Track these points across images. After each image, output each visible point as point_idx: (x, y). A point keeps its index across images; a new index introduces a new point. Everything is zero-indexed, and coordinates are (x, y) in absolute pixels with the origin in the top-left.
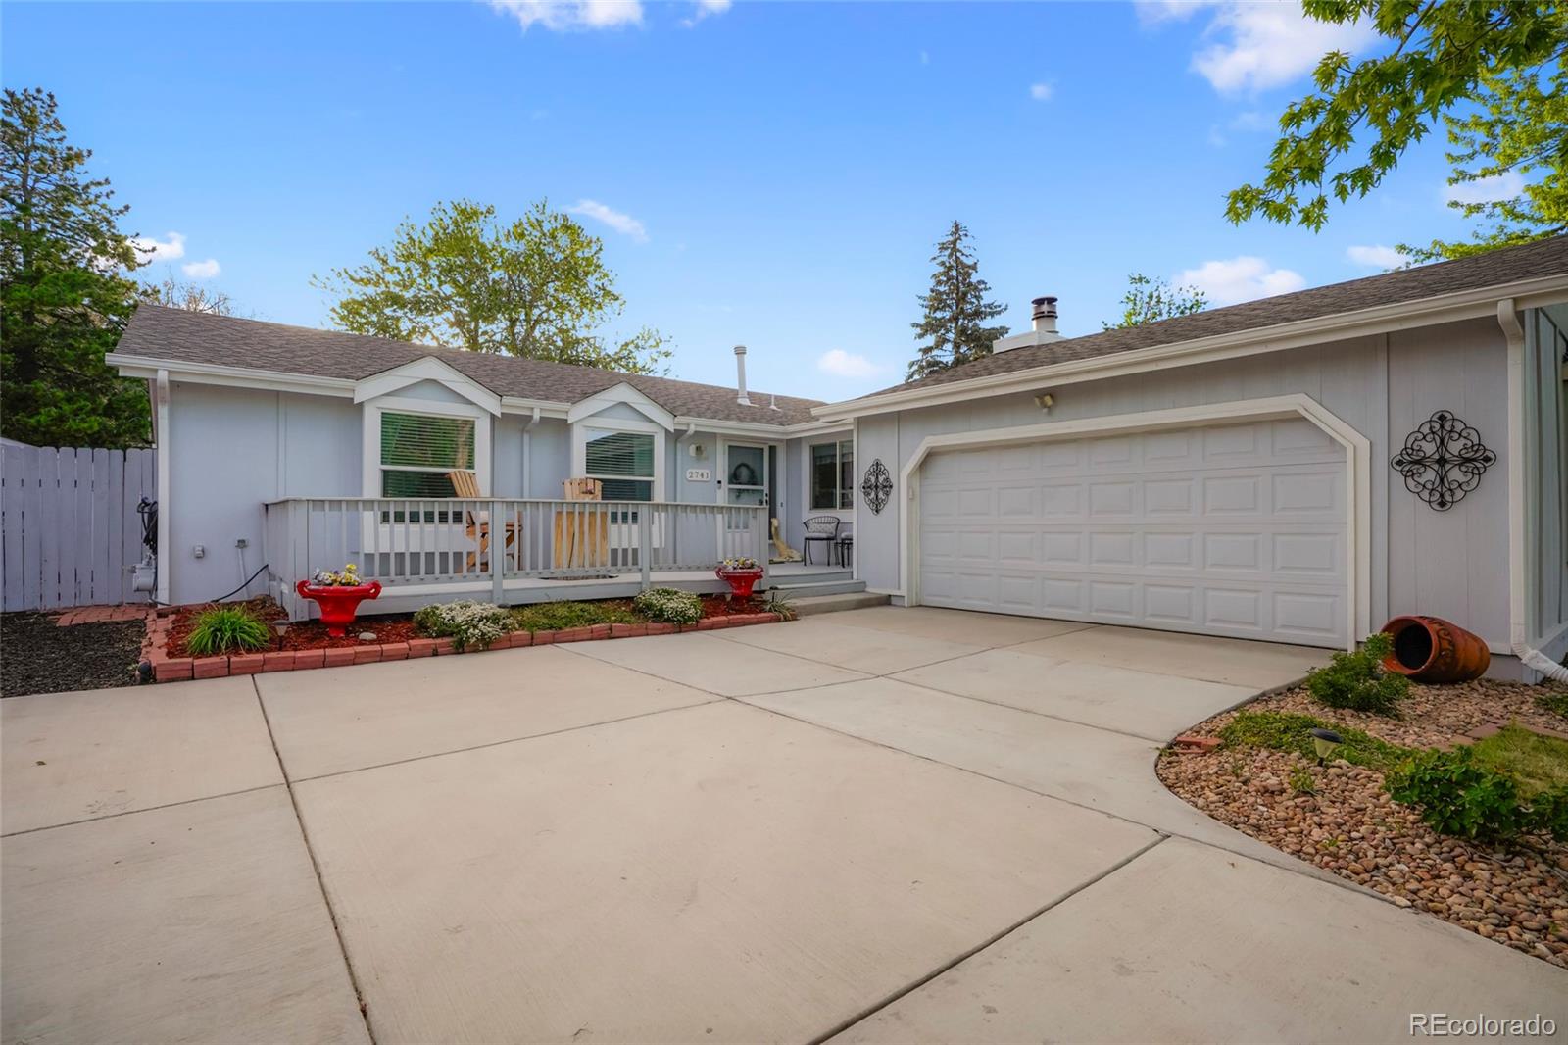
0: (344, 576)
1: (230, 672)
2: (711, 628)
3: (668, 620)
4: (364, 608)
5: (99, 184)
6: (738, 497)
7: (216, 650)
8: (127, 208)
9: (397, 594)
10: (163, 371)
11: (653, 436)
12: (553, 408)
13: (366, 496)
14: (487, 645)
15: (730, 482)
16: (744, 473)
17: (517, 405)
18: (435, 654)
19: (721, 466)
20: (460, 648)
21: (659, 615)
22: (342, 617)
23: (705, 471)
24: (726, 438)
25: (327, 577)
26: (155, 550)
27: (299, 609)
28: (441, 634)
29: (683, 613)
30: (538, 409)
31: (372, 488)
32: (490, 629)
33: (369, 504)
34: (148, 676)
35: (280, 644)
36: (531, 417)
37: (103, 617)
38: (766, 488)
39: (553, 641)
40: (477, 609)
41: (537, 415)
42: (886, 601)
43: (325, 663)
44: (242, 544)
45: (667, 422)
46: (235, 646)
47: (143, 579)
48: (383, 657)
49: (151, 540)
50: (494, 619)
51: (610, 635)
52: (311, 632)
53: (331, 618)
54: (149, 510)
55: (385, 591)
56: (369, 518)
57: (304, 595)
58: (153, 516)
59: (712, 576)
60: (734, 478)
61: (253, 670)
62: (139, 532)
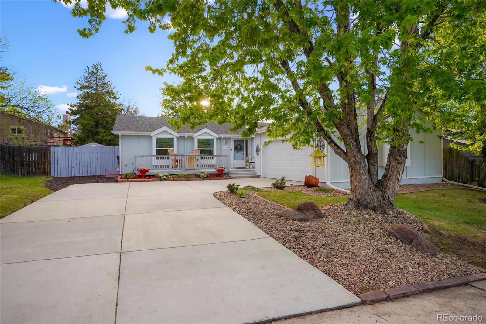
0: (144, 168)
1: (127, 182)
2: (210, 179)
3: (201, 178)
4: (147, 174)
5: (110, 81)
6: (237, 152)
7: (126, 179)
8: (115, 87)
9: (152, 172)
10: (120, 133)
11: (213, 139)
12: (190, 135)
13: (153, 155)
14: (165, 180)
15: (235, 149)
16: (239, 147)
17: (182, 134)
18: (157, 181)
19: (232, 145)
20: (161, 180)
21: (199, 177)
22: (144, 175)
23: (228, 147)
24: (233, 138)
25: (141, 168)
26: (119, 164)
27: (138, 174)
28: (158, 178)
29: (203, 176)
30: (186, 135)
31: (154, 153)
32: (166, 177)
33: (153, 156)
34: (117, 182)
35: (134, 178)
36: (185, 137)
37: (112, 176)
38: (245, 150)
39: (177, 180)
40: (164, 174)
41: (186, 136)
42: (259, 176)
43: (140, 181)
44: (132, 163)
45: (217, 136)
46: (128, 178)
47: (117, 170)
48: (149, 181)
49: (119, 163)
50: (167, 176)
51: (189, 180)
52: (140, 177)
53: (142, 175)
54: (118, 157)
55: (150, 171)
56: (154, 158)
57: (138, 171)
58: (119, 158)
59: (215, 170)
60: (236, 148)
61: (131, 181)
62: (117, 161)
